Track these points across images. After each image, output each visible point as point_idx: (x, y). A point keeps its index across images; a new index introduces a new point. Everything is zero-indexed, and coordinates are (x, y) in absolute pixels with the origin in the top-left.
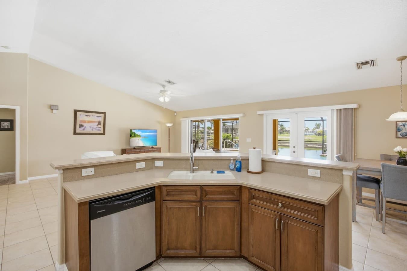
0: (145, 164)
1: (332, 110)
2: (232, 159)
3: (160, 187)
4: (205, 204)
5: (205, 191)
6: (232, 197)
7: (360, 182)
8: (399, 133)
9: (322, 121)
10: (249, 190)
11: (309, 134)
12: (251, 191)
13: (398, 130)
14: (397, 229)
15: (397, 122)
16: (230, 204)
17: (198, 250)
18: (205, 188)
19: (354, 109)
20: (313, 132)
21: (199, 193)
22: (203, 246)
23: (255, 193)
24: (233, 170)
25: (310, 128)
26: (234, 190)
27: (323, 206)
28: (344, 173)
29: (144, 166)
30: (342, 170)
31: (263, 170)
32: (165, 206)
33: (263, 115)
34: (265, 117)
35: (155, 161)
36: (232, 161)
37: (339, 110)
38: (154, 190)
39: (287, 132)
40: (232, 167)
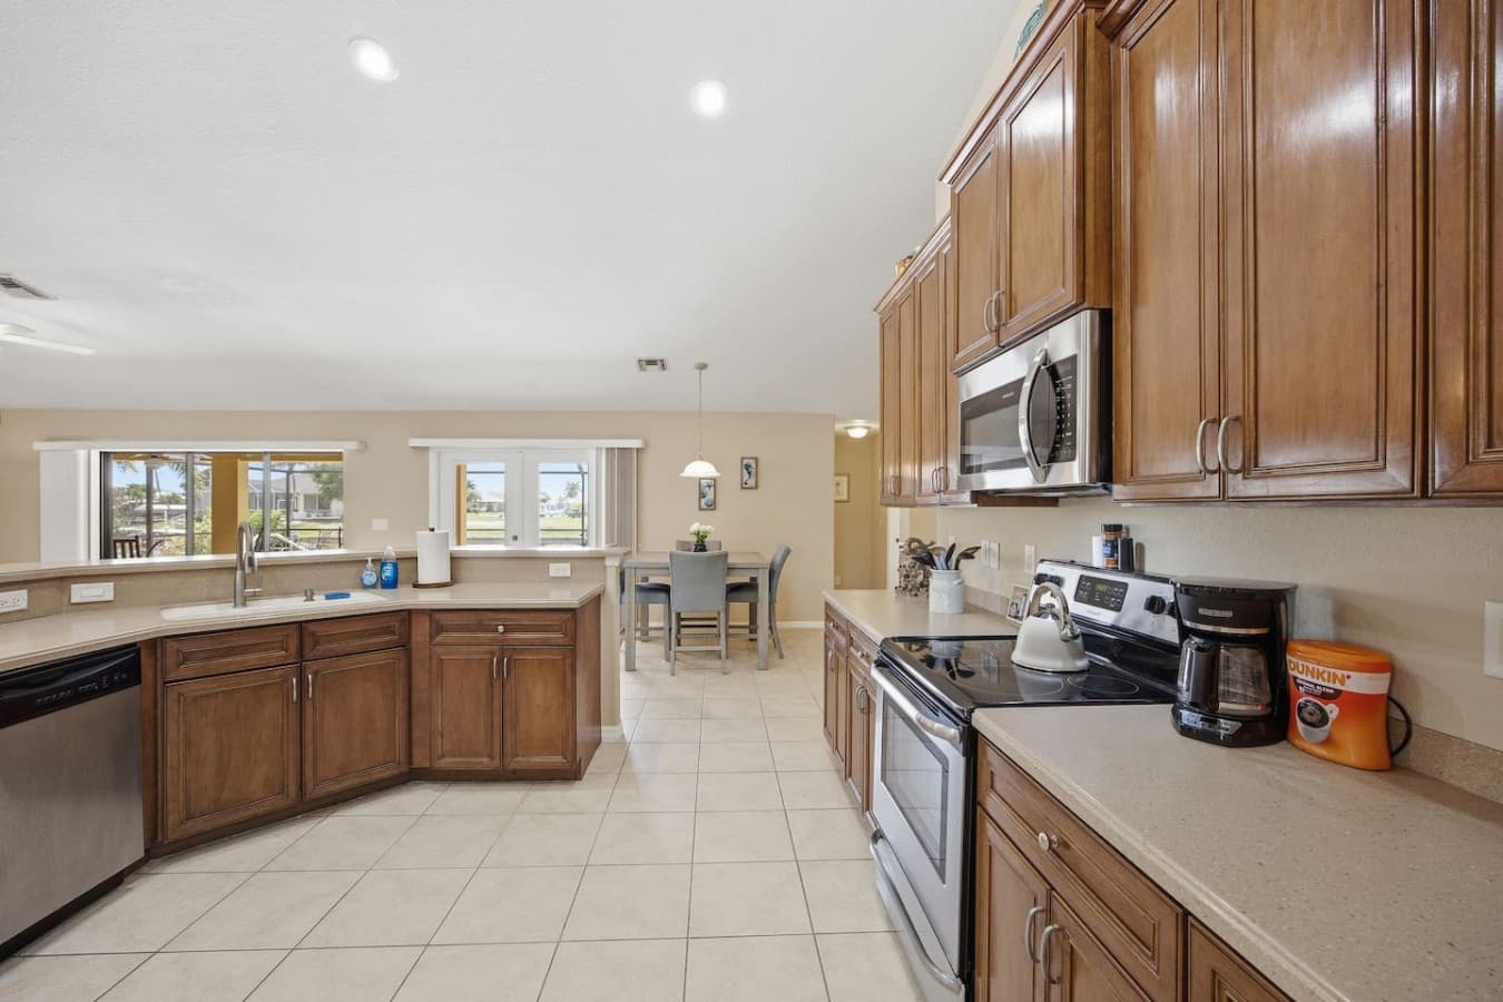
0: (26, 597)
1: (598, 449)
2: (370, 559)
3: (156, 644)
4: (311, 666)
5: (313, 634)
6: (387, 638)
7: (642, 594)
8: (703, 501)
9: (580, 476)
10: (430, 616)
11: (552, 512)
12: (437, 616)
13: (702, 495)
14: (691, 665)
15: (700, 479)
16: (381, 658)
17: (293, 789)
18: (312, 627)
19: (638, 449)
20: (560, 506)
21: (293, 644)
22: (309, 773)
23: (444, 619)
24: (373, 586)
25: (551, 497)
26: (395, 623)
27: (572, 610)
28: (608, 562)
29: (23, 605)
30: (603, 558)
31: (454, 580)
32: (175, 697)
33: (426, 449)
34: (432, 455)
35: (74, 586)
36: (370, 564)
37: (610, 450)
38: (138, 651)
39: (484, 509)
40: (370, 578)
